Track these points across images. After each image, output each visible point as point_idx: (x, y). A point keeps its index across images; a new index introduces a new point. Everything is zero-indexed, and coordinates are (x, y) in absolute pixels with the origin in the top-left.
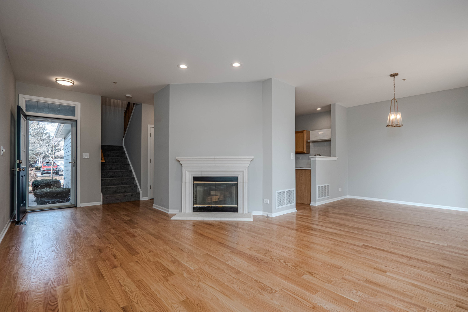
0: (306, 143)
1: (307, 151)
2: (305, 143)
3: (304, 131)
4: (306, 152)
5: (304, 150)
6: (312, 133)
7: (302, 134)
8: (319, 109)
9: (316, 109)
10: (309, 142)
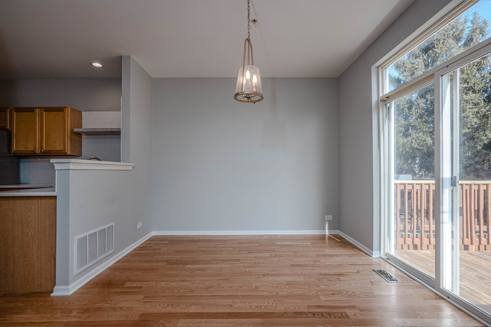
0: (69, 135)
1: (71, 150)
2: (68, 133)
3: (66, 107)
4: (69, 153)
5: (65, 148)
6: (85, 115)
7: (61, 114)
8: (97, 65)
9: (91, 64)
10: (79, 134)
